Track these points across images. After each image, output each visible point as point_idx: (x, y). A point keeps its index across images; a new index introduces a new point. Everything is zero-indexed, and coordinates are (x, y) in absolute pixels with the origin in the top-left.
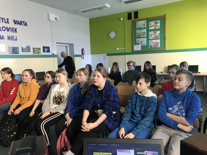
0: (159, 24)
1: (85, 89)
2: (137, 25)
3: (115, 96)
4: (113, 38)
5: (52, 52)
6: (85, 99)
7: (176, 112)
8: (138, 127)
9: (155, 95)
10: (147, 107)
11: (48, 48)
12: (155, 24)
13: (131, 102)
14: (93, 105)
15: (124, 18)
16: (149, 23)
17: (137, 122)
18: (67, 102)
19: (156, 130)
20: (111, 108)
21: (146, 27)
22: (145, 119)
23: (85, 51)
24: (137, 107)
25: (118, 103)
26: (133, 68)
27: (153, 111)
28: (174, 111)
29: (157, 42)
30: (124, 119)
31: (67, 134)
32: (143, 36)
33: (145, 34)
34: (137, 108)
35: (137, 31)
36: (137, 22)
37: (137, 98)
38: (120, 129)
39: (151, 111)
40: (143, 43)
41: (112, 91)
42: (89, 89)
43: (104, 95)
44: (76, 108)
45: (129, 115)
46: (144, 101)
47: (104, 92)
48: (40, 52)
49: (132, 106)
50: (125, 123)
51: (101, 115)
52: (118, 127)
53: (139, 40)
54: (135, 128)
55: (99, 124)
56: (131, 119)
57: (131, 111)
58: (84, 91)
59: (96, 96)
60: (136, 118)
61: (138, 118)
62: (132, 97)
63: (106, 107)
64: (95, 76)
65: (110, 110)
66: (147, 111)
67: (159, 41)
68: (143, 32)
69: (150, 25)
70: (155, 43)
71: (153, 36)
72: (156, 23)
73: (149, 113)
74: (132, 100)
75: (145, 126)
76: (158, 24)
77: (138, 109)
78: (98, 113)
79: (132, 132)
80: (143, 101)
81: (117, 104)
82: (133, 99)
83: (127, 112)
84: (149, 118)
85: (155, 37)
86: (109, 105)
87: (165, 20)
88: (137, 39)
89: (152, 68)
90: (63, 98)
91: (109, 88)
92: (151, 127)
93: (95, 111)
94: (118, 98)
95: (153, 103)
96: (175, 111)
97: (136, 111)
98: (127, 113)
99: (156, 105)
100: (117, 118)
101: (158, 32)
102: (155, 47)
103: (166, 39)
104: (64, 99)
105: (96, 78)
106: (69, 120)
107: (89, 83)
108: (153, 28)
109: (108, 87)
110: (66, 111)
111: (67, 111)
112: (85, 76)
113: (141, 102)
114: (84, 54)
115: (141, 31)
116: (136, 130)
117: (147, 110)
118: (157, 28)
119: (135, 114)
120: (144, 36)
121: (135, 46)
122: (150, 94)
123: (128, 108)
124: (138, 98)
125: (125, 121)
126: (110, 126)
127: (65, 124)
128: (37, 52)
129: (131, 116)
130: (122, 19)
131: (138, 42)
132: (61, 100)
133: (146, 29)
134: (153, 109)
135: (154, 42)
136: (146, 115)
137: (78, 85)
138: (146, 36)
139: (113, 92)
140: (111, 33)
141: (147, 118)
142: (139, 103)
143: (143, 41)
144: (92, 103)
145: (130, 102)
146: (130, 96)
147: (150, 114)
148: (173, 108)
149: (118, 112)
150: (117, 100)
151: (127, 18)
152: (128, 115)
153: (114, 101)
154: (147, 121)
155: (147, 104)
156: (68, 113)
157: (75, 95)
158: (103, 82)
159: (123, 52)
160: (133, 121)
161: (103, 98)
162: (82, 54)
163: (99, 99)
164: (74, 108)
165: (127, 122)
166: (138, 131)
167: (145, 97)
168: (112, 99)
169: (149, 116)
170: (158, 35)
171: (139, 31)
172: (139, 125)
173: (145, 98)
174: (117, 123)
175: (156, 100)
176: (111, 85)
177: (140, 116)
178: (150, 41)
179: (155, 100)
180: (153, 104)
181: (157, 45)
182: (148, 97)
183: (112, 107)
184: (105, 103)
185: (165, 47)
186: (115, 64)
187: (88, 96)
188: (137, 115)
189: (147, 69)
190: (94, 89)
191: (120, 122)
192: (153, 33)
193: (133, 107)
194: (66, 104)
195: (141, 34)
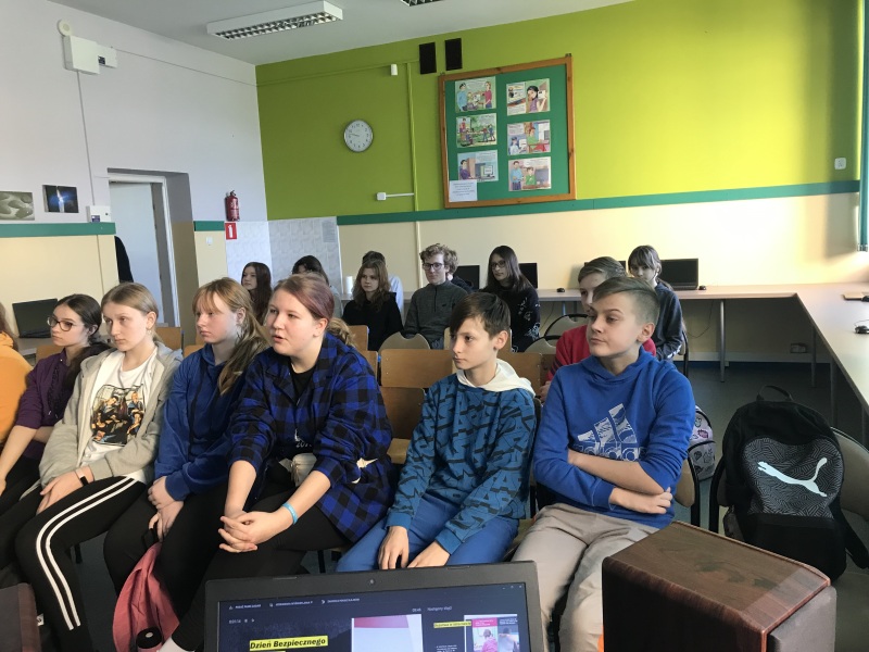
0: (544, 95)
1: (237, 370)
2: (458, 96)
3: (364, 395)
4: (362, 148)
5: (88, 209)
6: (235, 414)
7: (607, 446)
8: (461, 518)
9: (525, 384)
10: (494, 434)
11: (71, 192)
12: (530, 92)
13: (434, 415)
14: (274, 438)
15: (403, 67)
16: (508, 87)
17: (458, 496)
18: (155, 432)
19: (533, 523)
20: (347, 447)
21: (494, 106)
22: (488, 483)
23: (242, 206)
24: (457, 434)
25: (378, 423)
26: (445, 276)
27: (520, 449)
28: (597, 444)
29: (541, 166)
30: (403, 487)
31: (158, 570)
32: (483, 144)
33: (492, 134)
34: (455, 439)
35: (460, 121)
36: (458, 84)
37: (454, 397)
38: (387, 531)
39: (513, 451)
40: (485, 171)
41: (353, 375)
42: (254, 370)
43: (319, 391)
44: (196, 456)
45: (427, 470)
46: (484, 411)
47: (316, 379)
48: (31, 213)
49: (436, 431)
50: (407, 504)
51: (305, 477)
52: (380, 524)
53: (468, 161)
54: (448, 524)
55: (297, 516)
56: (432, 488)
57: (433, 454)
58: (230, 381)
59: (285, 400)
60: (453, 482)
61: (459, 478)
62: (437, 396)
63: (325, 441)
64: (278, 313)
65: (343, 453)
66: (498, 449)
67: (547, 162)
68: (484, 124)
69: (512, 95)
70: (530, 172)
71: (523, 142)
72: (536, 89)
73: (506, 457)
74: (435, 406)
75: (492, 511)
76: (544, 92)
77: (459, 442)
78: (294, 469)
79: (439, 538)
80: (479, 408)
81: (374, 427)
82: (440, 401)
83: (416, 456)
84: (505, 480)
85: (533, 147)
86: (340, 432)
87: (567, 79)
88: (461, 157)
89: (518, 273)
90: (137, 416)
91: (338, 363)
92: (515, 515)
93: (282, 463)
94: (380, 401)
95: (520, 415)
96: (603, 442)
97: (453, 451)
98: (415, 464)
99: (531, 424)
100: (374, 486)
101: (544, 127)
102: (534, 189)
103: (576, 157)
104: (142, 416)
105: (282, 320)
106: (167, 508)
107: (252, 343)
108: (522, 109)
109: (335, 360)
110: (151, 470)
111: (158, 471)
112: (235, 316)
113: (473, 412)
114: (236, 216)
115: (473, 120)
116: (454, 533)
117: (494, 445)
118: (540, 109)
119: (451, 465)
120: (488, 144)
121: (452, 186)
122: (505, 379)
123: (419, 439)
124: (460, 398)
125: (408, 497)
126: (346, 521)
127: (151, 526)
128: (14, 211)
129: (432, 476)
130: (395, 70)
131: (464, 167)
132: (130, 422)
133: (495, 115)
134: (519, 439)
135: (529, 169)
136: (491, 466)
137: (204, 355)
138: (495, 143)
139: (356, 379)
140: (350, 127)
141: (495, 479)
142: (463, 418)
143: (484, 164)
144: (268, 432)
145: (430, 417)
146: (427, 390)
147: (510, 461)
148: (595, 432)
149: (381, 460)
150: (372, 409)
151: (417, 67)
152: (420, 471)
153: (361, 415)
154: (496, 491)
155: (496, 421)
156: (164, 479)
157: (191, 399)
158: (314, 336)
159: (406, 208)
160: (442, 492)
161: (316, 404)
162: (230, 216)
163: (295, 408)
164: (190, 453)
165: (416, 502)
166: (461, 534)
167: (486, 392)
168: (352, 405)
169: (507, 469)
170: (541, 137)
171: (468, 119)
172: (467, 510)
173: (487, 400)
174: (374, 509)
175: (532, 405)
176: (346, 349)
177: (469, 471)
178: (511, 162)
179: (527, 404)
180: (519, 419)
181: (541, 181)
182: (500, 393)
183: (351, 441)
184: (322, 428)
185: (570, 189)
186: (373, 260)
187: (250, 402)
188: (457, 469)
189: (501, 278)
190: (274, 369)
191: (390, 502)
192: (523, 131)
193: (442, 435)
194: (152, 441)
195: (474, 136)
